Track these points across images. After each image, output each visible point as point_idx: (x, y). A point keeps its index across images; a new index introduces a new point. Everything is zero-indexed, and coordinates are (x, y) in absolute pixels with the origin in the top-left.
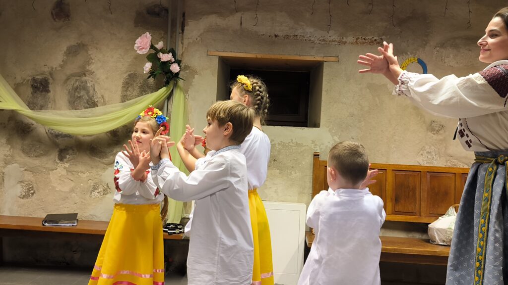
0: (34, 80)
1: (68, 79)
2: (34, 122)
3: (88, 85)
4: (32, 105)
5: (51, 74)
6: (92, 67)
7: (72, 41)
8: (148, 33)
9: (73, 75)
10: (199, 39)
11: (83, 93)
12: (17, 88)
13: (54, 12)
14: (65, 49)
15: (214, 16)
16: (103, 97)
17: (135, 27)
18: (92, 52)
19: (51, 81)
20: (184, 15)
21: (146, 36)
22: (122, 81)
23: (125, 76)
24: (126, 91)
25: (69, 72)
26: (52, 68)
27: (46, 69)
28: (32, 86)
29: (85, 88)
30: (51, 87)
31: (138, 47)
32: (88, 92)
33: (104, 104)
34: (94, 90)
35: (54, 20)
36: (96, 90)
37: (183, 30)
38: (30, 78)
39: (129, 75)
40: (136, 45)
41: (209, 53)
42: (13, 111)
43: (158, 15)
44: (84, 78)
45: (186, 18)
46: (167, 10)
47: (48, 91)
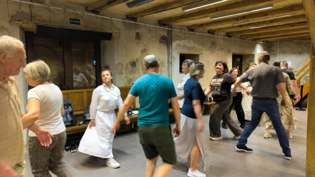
0: (131, 62)
10: (175, 48)
13: (136, 37)
14: (140, 50)
15: (178, 40)
17: (160, 43)
18: (149, 52)
19: (136, 62)
20: (171, 40)
26: (137, 58)
30: (137, 65)
43: (164, 39)
46: (167, 38)
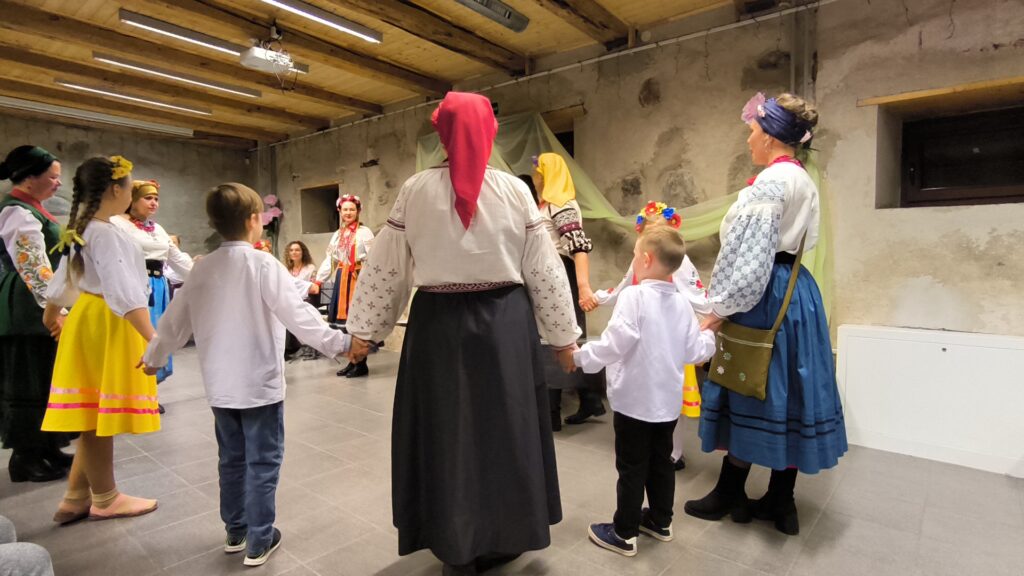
0: (624, 181)
1: (660, 176)
2: (625, 231)
3: (686, 178)
4: (623, 211)
5: (642, 172)
6: (688, 156)
7: (664, 127)
8: (759, 94)
9: (666, 169)
10: (842, 84)
11: (679, 189)
12: (607, 195)
13: (642, 97)
14: (656, 138)
15: (868, 43)
16: (704, 191)
17: (743, 90)
18: (688, 136)
19: (642, 180)
20: (815, 56)
21: (758, 99)
22: (728, 166)
23: (732, 159)
24: (734, 179)
25: (661, 166)
26: (643, 164)
27: (636, 167)
28: (623, 189)
29: (681, 183)
30: (642, 188)
31: (747, 116)
32: (685, 188)
33: (706, 198)
34: (693, 183)
35: (643, 106)
36: (695, 183)
37: (814, 79)
38: (619, 180)
39: (738, 158)
40: (743, 114)
41: (860, 103)
42: (604, 220)
43: (774, 66)
44: (680, 171)
45: (819, 59)
46: (787, 56)
47: (639, 193)
